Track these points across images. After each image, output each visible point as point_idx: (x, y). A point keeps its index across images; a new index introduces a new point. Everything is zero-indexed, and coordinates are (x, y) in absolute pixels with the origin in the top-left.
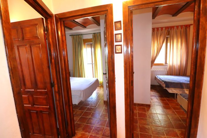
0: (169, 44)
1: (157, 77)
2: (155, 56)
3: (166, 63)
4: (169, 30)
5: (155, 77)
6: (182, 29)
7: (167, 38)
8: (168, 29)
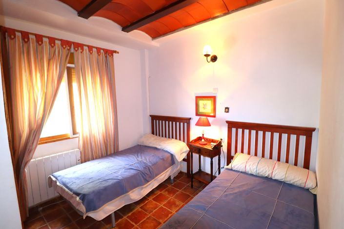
0: (75, 85)
1: (54, 179)
2: (41, 116)
3: (74, 133)
4: (72, 50)
5: (50, 178)
6: (99, 55)
7: (69, 70)
8: (70, 47)
